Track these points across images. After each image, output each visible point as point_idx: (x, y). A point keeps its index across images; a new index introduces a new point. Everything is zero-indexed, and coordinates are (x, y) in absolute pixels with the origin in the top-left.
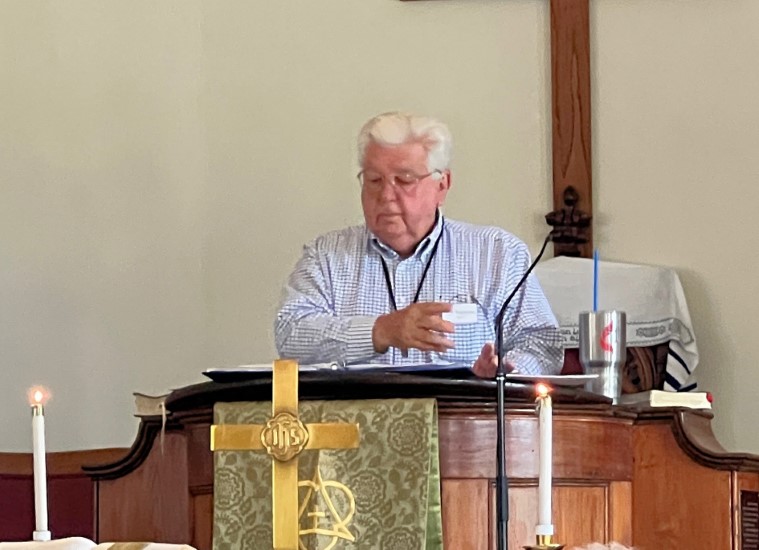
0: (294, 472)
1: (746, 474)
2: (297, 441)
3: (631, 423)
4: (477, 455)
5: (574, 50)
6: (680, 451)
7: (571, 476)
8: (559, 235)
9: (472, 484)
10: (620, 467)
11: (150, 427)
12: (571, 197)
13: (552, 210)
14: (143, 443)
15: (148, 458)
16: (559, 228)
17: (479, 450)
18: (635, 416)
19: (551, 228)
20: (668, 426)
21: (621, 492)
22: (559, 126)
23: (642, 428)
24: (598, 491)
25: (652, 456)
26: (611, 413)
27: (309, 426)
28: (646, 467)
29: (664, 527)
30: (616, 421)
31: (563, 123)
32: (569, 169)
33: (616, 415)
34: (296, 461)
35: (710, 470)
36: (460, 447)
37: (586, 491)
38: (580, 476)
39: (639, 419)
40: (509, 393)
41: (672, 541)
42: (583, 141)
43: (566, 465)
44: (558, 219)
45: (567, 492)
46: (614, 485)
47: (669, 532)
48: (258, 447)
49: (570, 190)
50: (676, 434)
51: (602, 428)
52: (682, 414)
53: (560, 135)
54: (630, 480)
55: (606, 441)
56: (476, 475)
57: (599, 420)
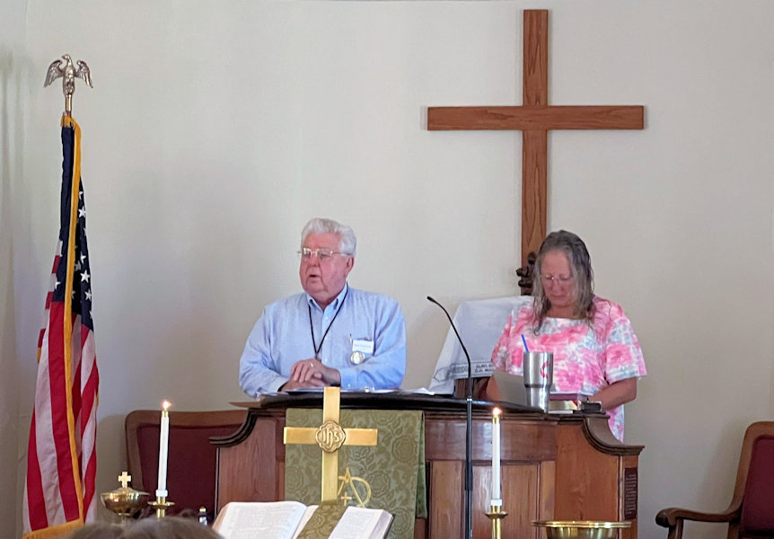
0: (335, 459)
1: (628, 457)
2: (338, 440)
3: (556, 423)
4: (455, 445)
5: (537, 166)
6: (587, 442)
7: (517, 459)
8: (524, 283)
9: (451, 463)
10: (548, 452)
11: (253, 416)
12: (532, 259)
13: (520, 266)
14: (248, 425)
15: (251, 434)
16: (524, 279)
17: (457, 442)
18: (559, 419)
19: (520, 278)
20: (579, 427)
21: (548, 468)
22: (526, 214)
23: (563, 427)
24: (533, 468)
25: (569, 445)
26: (542, 418)
27: (345, 430)
28: (565, 451)
29: (575, 490)
30: (546, 423)
31: (528, 212)
32: (532, 241)
33: (546, 420)
34: (337, 452)
35: (604, 456)
36: (445, 440)
37: (525, 468)
38: (522, 459)
39: (561, 421)
40: (474, 407)
41: (580, 499)
42: (541, 224)
43: (512, 452)
44: (524, 273)
45: (513, 469)
46: (544, 463)
47: (579, 493)
48: (313, 442)
49: (532, 255)
50: (584, 431)
51: (536, 427)
52: (588, 420)
53: (527, 219)
54: (554, 460)
55: (539, 436)
56: (455, 458)
57: (535, 423)
